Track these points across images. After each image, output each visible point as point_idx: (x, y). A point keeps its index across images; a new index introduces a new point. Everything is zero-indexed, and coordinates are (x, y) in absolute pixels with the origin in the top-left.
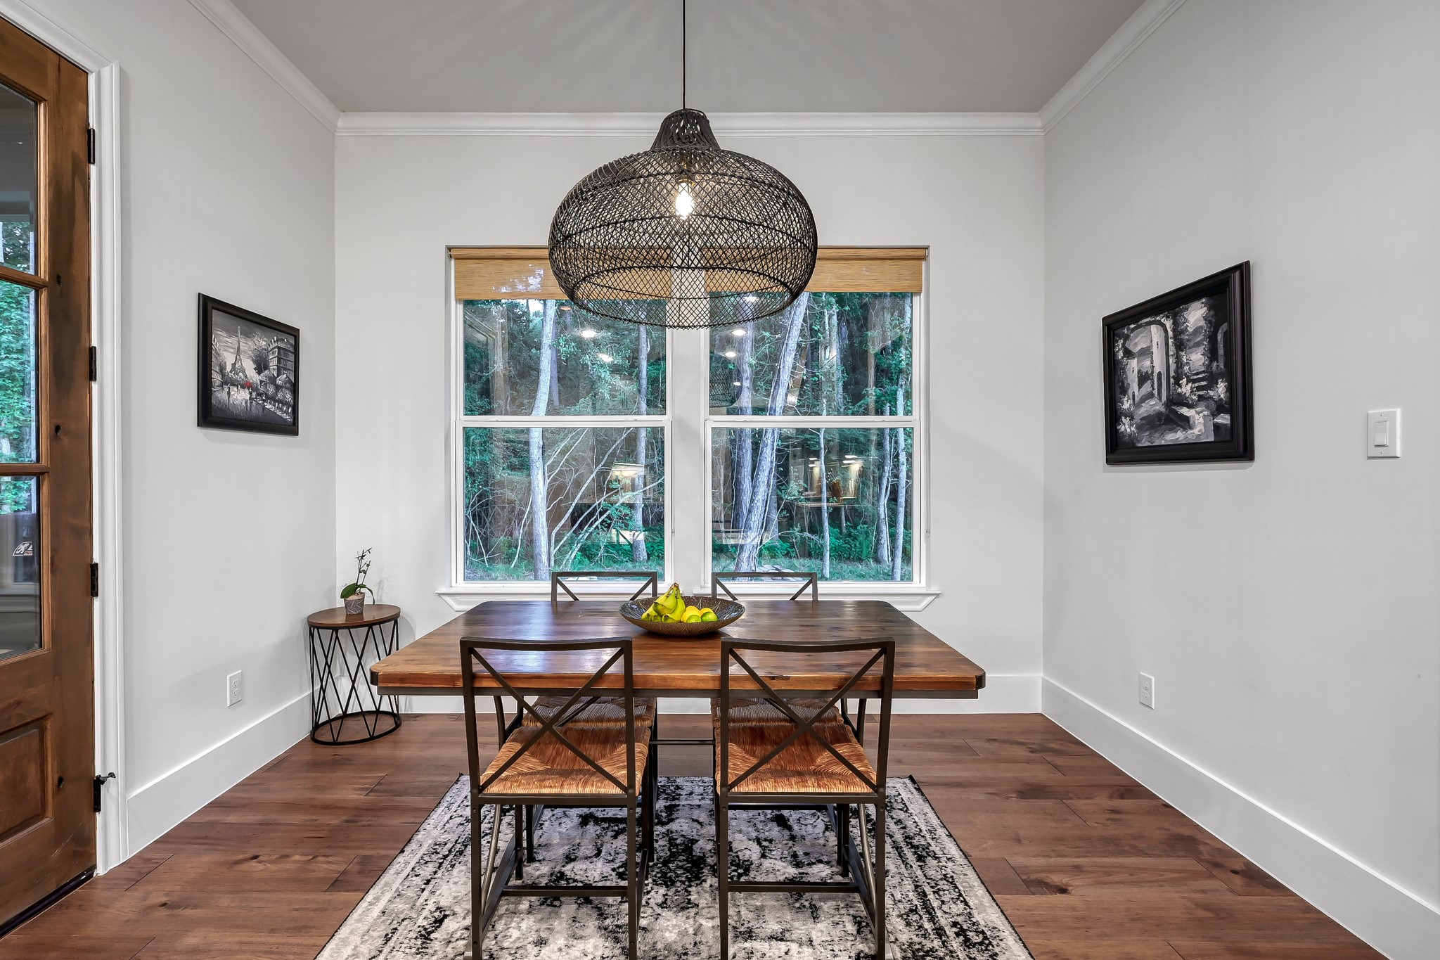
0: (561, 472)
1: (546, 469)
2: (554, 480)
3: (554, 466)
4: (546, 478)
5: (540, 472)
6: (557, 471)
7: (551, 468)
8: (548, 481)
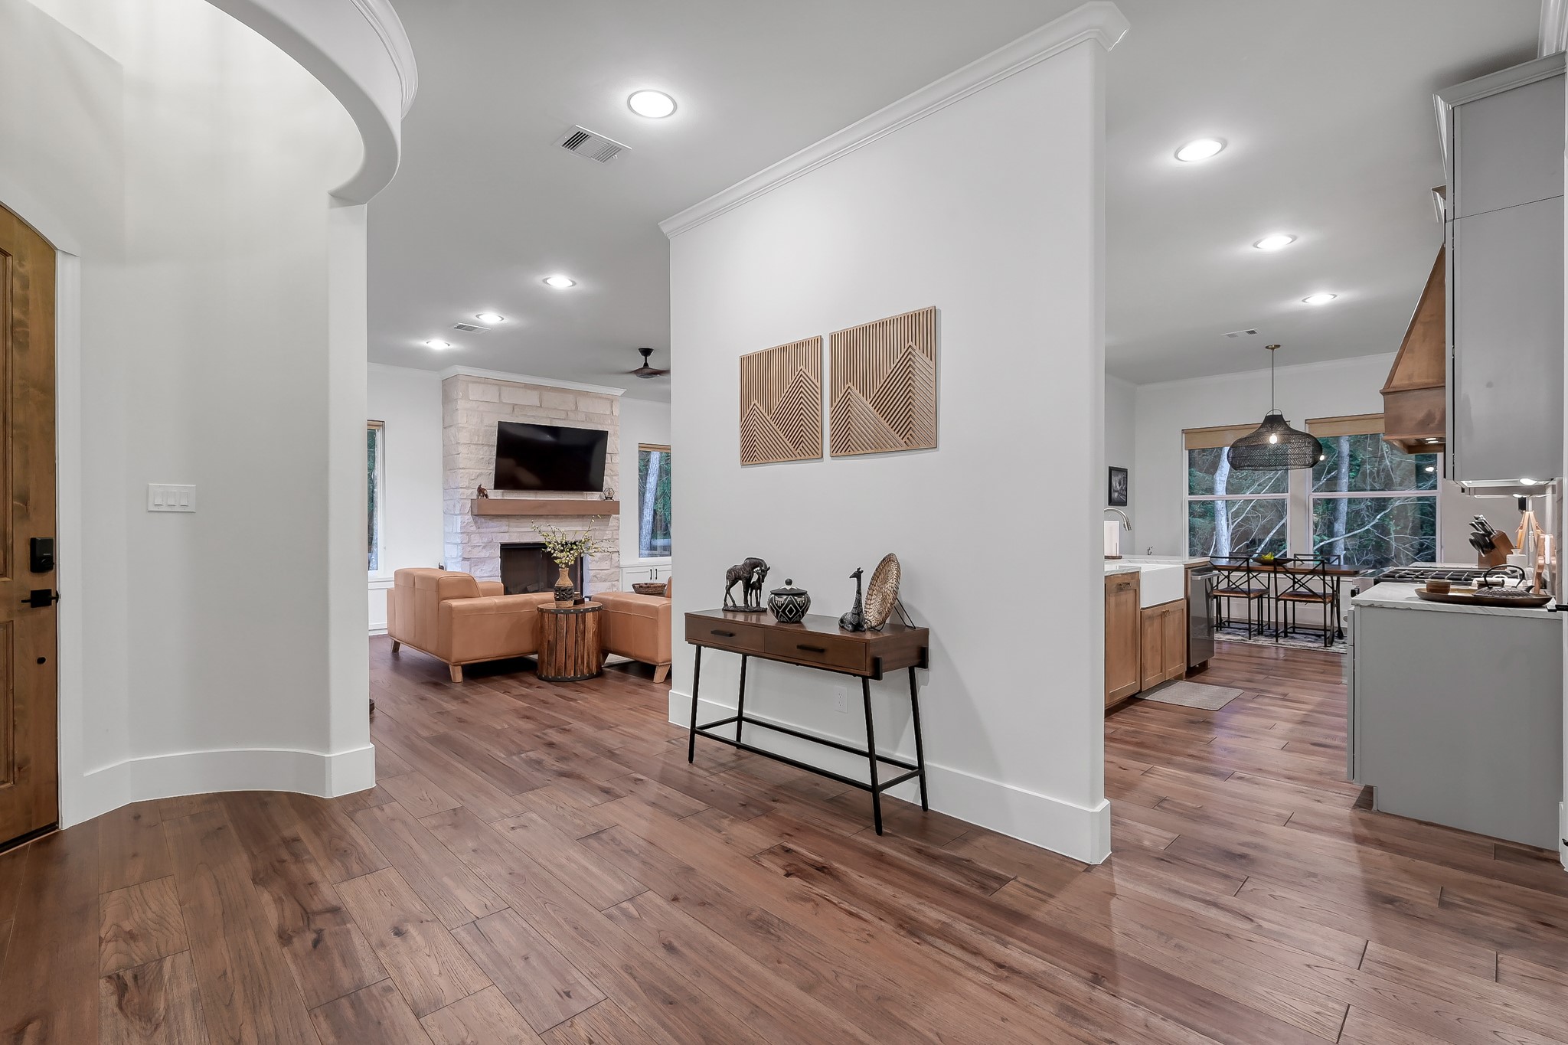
0: (1244, 520)
1: (1230, 515)
2: (1239, 525)
3: (1239, 513)
4: (1230, 523)
5: (1224, 519)
6: (1242, 517)
7: (1236, 515)
8: (1233, 527)
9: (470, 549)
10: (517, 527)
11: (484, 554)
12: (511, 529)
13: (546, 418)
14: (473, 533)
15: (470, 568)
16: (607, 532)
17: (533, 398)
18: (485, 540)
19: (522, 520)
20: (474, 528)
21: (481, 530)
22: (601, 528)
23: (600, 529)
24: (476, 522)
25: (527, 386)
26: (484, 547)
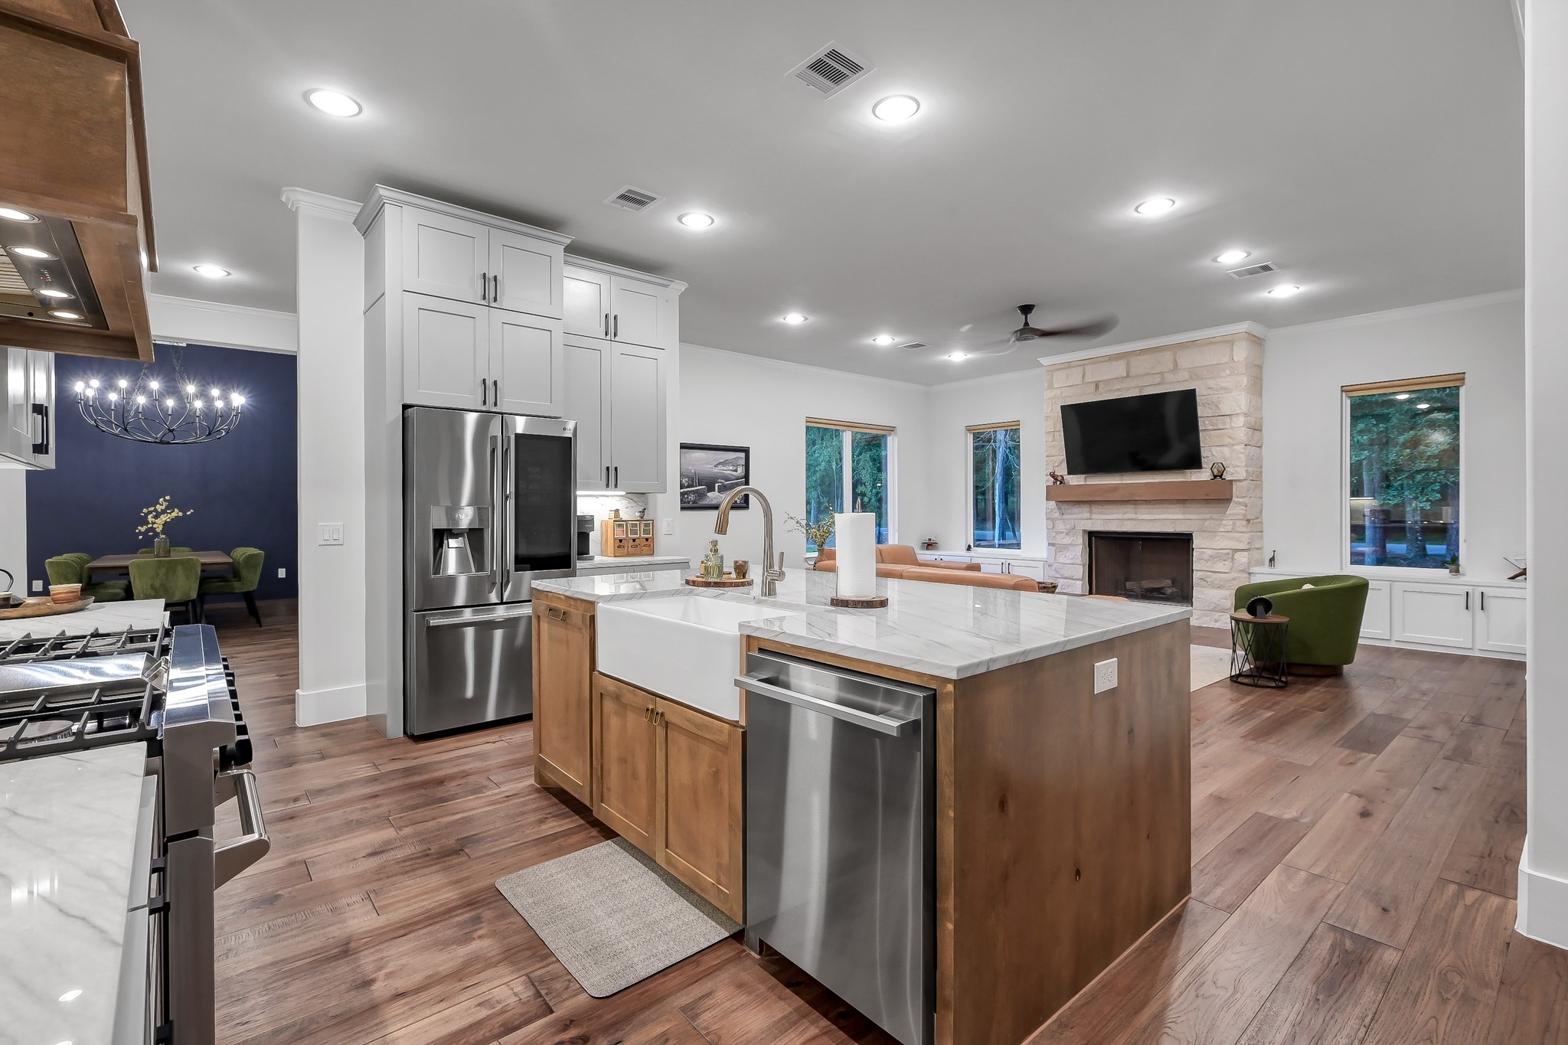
9: (1054, 534)
10: (1101, 513)
11: (1067, 540)
12: (1094, 516)
13: (1135, 387)
14: (1057, 519)
15: (1056, 554)
16: (1224, 522)
17: (1119, 369)
18: (1068, 527)
19: (1106, 507)
20: (1057, 515)
21: (1065, 517)
22: (1214, 516)
23: (1211, 519)
24: (1059, 509)
25: (1111, 358)
26: (1067, 534)
